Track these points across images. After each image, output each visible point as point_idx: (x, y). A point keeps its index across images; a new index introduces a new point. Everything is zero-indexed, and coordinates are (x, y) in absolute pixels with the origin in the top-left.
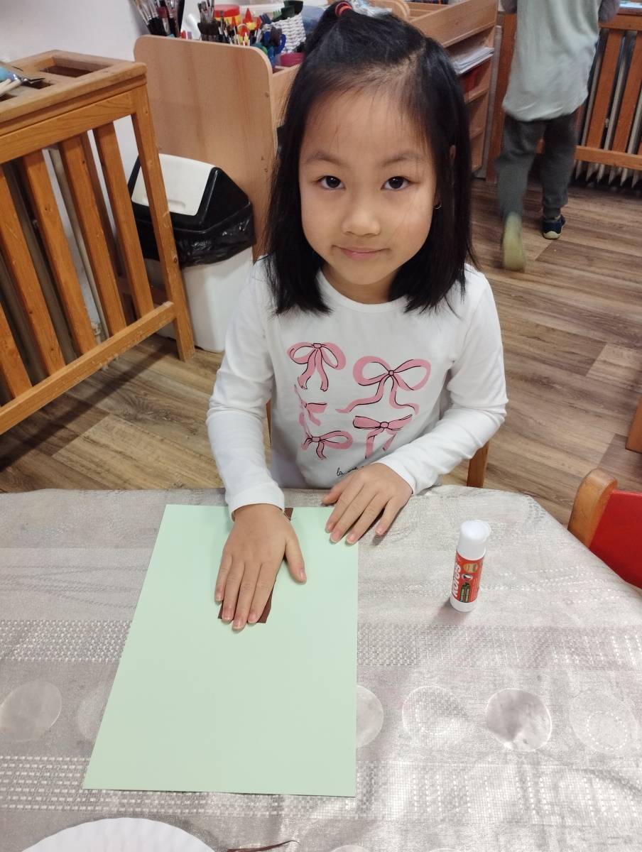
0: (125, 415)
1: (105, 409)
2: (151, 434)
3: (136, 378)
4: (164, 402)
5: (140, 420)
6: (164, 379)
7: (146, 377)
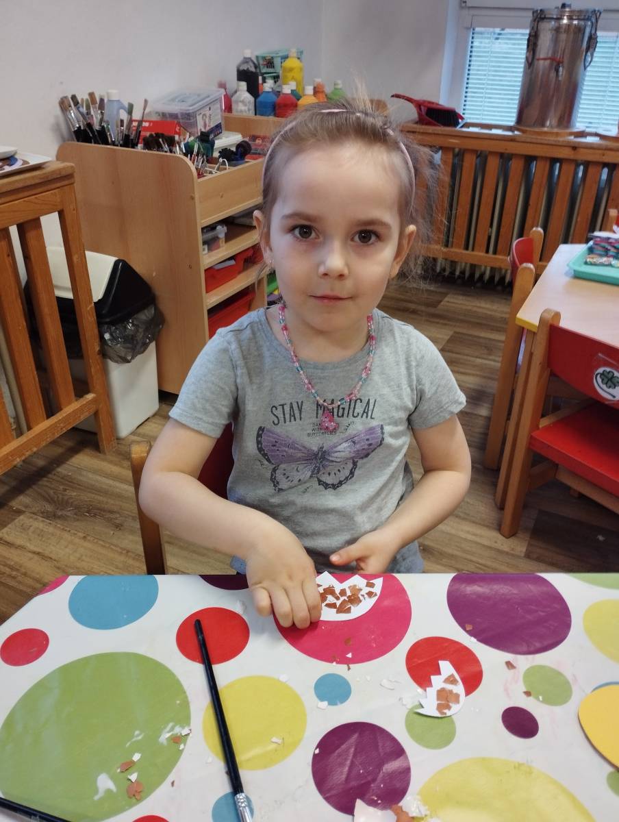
0: (43, 513)
1: (20, 507)
2: (72, 531)
3: (53, 473)
4: (86, 497)
5: (59, 517)
6: (85, 473)
7: (65, 472)
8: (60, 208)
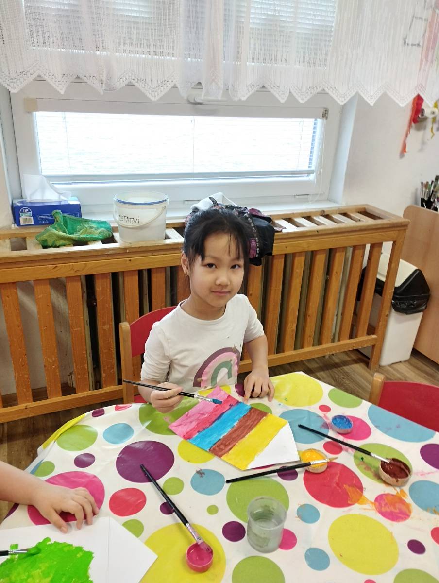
3: (341, 368)
6: (356, 374)
7: (346, 370)
8: (395, 240)
